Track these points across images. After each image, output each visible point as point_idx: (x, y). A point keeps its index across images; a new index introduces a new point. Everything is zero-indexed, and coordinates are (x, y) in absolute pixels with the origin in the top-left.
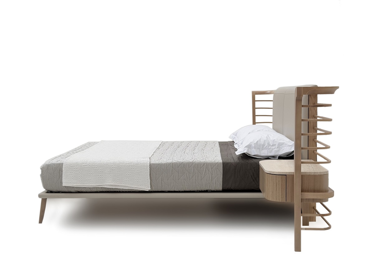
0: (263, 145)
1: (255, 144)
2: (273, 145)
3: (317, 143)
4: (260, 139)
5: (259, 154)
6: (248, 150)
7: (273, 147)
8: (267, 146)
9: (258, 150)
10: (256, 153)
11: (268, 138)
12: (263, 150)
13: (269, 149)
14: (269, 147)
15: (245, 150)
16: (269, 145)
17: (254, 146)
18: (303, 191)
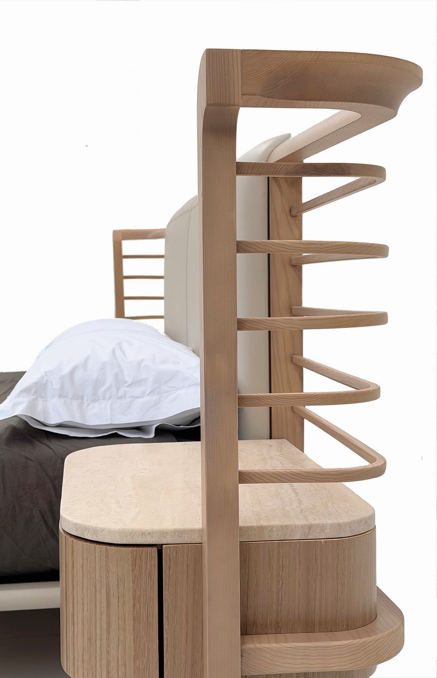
0: (97, 384)
1: (62, 378)
2: (137, 383)
3: (306, 372)
4: (87, 360)
5: (78, 420)
6: (32, 405)
7: (137, 391)
8: (110, 387)
9: (75, 404)
10: (65, 418)
11: (118, 353)
12: (94, 401)
13: (121, 398)
14: (118, 390)
15: (21, 403)
16: (119, 381)
17: (58, 386)
18: (248, 629)
